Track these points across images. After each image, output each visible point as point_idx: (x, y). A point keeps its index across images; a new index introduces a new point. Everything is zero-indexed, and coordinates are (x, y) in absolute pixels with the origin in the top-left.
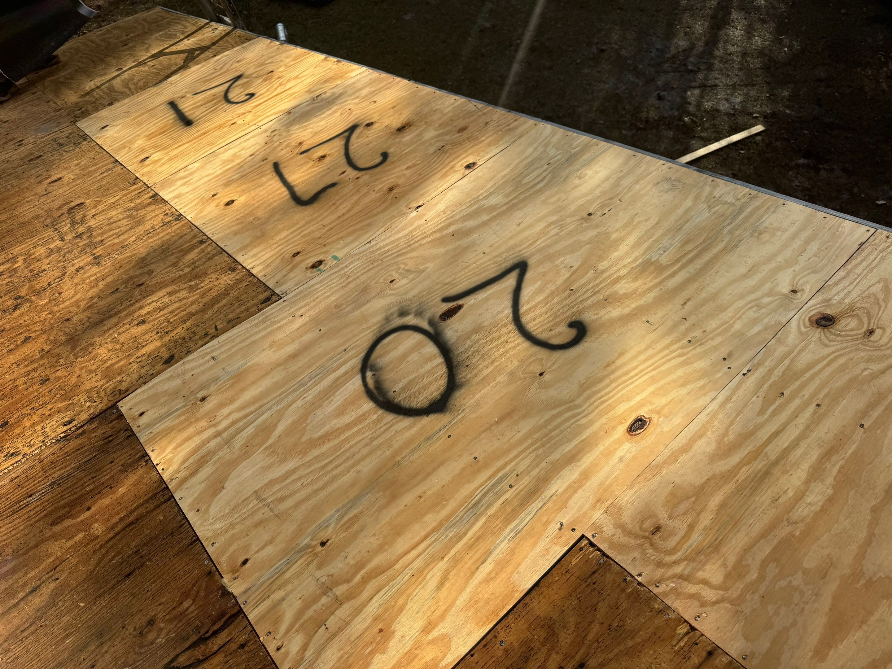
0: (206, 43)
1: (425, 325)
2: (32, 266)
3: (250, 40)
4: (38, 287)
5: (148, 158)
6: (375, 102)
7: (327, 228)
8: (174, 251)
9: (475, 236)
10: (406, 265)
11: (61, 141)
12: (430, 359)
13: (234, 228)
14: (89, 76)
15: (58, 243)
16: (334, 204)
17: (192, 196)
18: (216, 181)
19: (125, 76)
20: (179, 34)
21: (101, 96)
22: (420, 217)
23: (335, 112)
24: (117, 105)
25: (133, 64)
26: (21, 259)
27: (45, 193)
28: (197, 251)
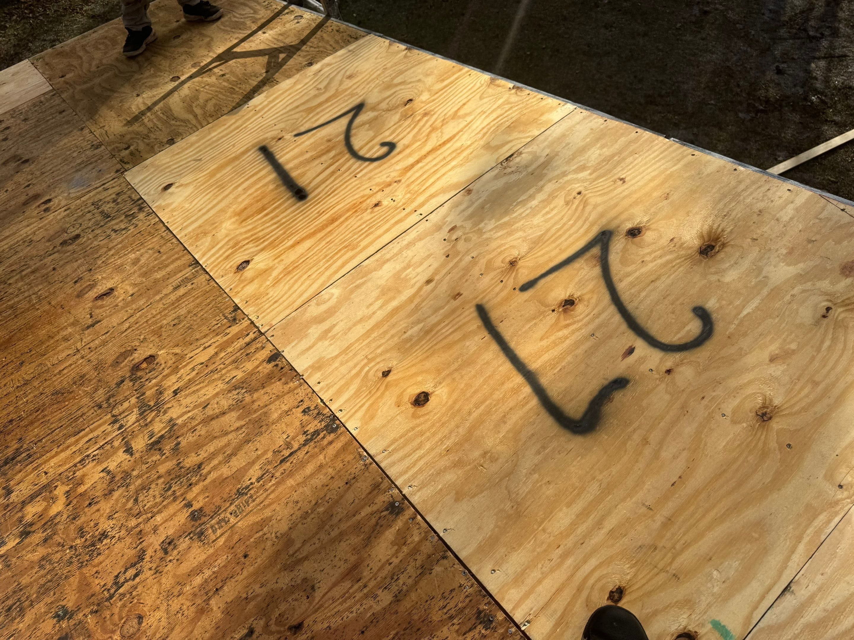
5: (247, 262)
11: (106, 208)
14: (134, 87)
19: (185, 90)
21: (155, 124)
24: (180, 143)
25: (194, 70)
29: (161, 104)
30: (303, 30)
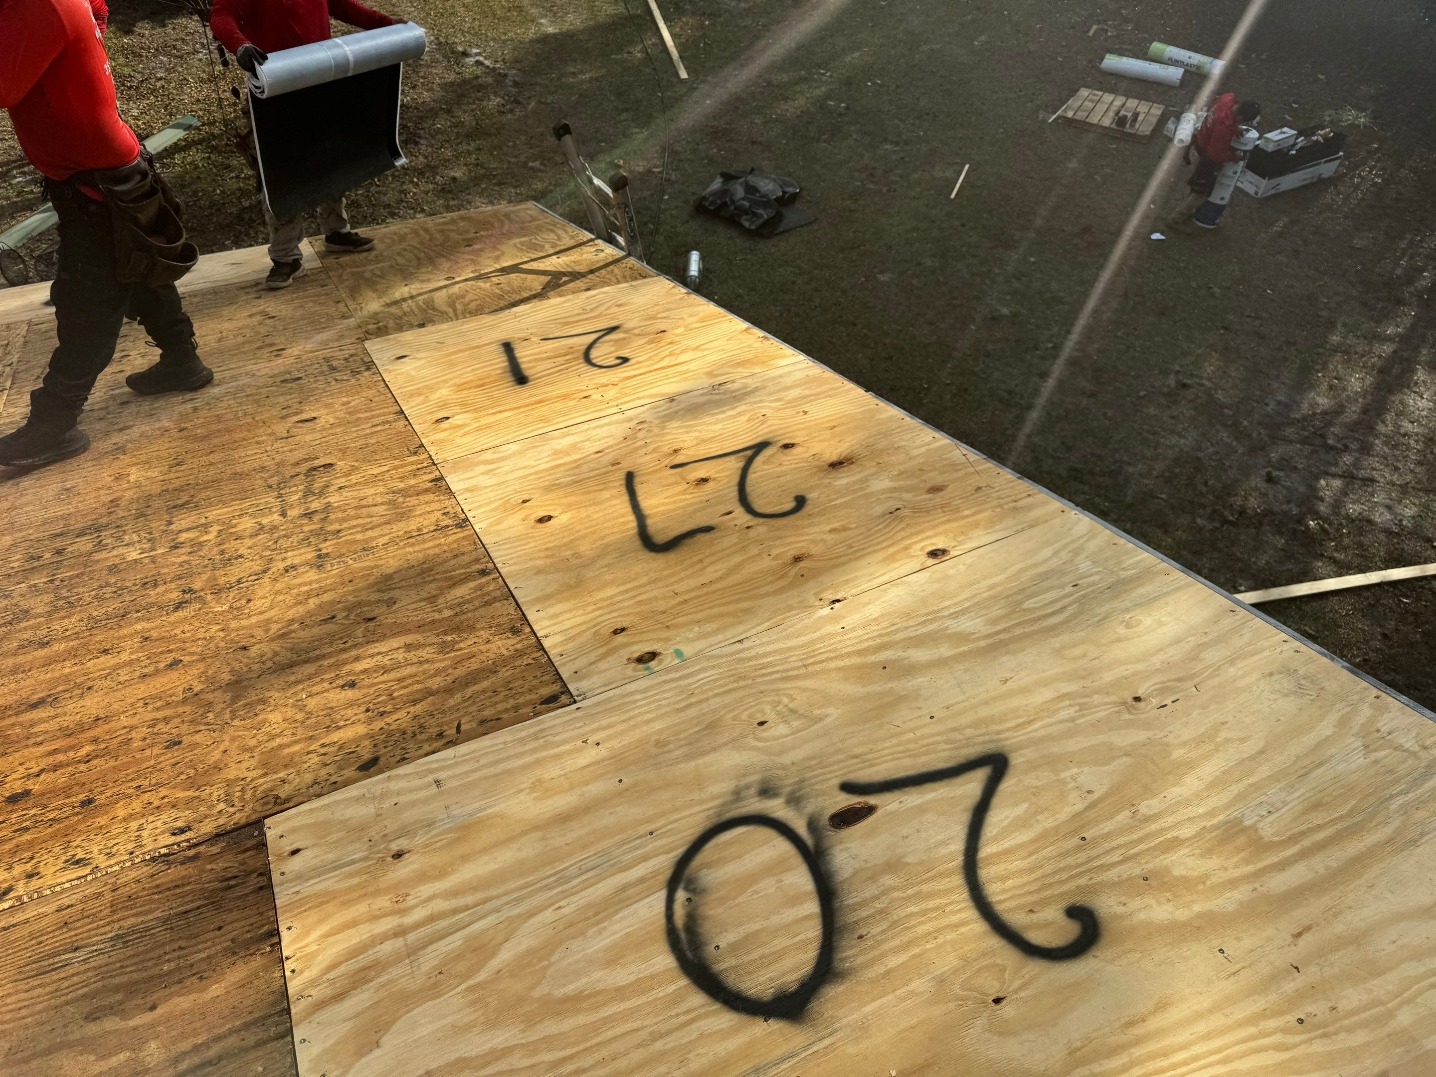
0: (582, 268)
1: (801, 828)
2: (227, 546)
3: (645, 277)
4: (222, 581)
5: (447, 418)
6: (805, 413)
7: (679, 599)
8: (437, 577)
9: (920, 680)
10: (792, 699)
11: (335, 363)
12: (795, 900)
13: (539, 563)
14: (405, 278)
15: (276, 518)
16: (701, 561)
17: (491, 495)
18: (535, 479)
19: (456, 289)
20: (547, 246)
21: (412, 311)
22: (835, 619)
23: (740, 414)
24: (430, 328)
25: (472, 275)
26: (215, 529)
27: (286, 435)
28: (472, 585)
29: (426, 296)
30: (598, 262)
